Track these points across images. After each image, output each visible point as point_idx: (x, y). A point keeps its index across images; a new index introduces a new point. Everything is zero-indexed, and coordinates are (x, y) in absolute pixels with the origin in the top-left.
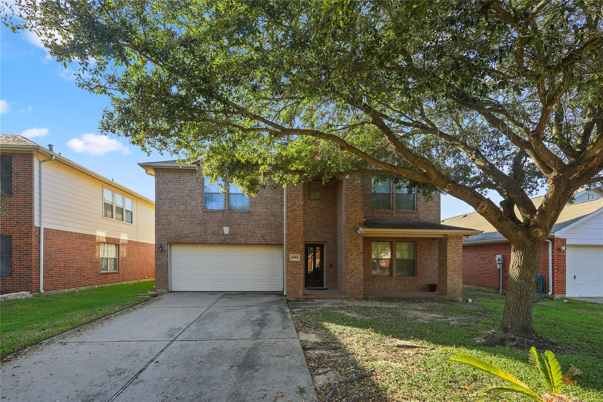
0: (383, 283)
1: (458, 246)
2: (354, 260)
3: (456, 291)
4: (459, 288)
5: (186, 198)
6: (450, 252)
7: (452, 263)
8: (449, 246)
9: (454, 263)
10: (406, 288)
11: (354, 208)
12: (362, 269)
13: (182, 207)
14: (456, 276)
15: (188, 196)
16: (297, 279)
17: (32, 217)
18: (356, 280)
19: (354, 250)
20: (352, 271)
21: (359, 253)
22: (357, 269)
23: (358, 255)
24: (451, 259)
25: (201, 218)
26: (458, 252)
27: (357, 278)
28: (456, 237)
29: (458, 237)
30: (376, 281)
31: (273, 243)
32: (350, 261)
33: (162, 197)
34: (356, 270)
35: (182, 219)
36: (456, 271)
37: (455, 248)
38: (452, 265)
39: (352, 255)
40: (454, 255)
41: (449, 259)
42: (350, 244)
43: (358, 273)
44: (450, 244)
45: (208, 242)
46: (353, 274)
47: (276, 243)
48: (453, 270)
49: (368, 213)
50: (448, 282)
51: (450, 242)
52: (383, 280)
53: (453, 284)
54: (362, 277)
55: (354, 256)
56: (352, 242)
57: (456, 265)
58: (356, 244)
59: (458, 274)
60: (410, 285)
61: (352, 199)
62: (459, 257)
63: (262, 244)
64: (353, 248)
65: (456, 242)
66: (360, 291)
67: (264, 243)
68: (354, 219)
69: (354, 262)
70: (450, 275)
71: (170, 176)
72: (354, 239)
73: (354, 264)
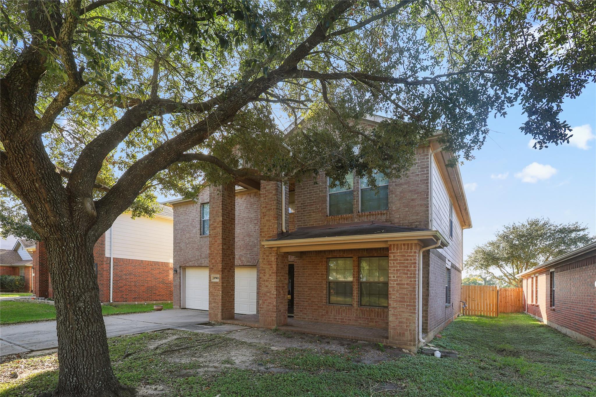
0: (339, 314)
1: (407, 260)
2: (267, 281)
3: (404, 334)
4: (410, 330)
5: (190, 227)
6: (394, 270)
7: (397, 287)
8: (391, 260)
9: (400, 288)
10: (371, 324)
11: (267, 218)
12: (275, 293)
13: (188, 235)
14: (404, 310)
15: (191, 224)
16: (216, 301)
17: (104, 250)
18: (268, 306)
19: (267, 269)
20: (265, 295)
21: (272, 273)
22: (270, 292)
23: (270, 275)
24: (395, 281)
25: (199, 244)
26: (408, 270)
27: (270, 303)
28: (404, 245)
29: (408, 244)
30: (331, 311)
31: (248, 264)
32: (263, 283)
33: (177, 228)
34: (268, 294)
35: (188, 246)
36: (405, 301)
37: (403, 263)
38: (397, 291)
39: (264, 276)
40: (401, 275)
41: (392, 280)
42: (263, 262)
43: (270, 298)
44: (394, 256)
45: (203, 265)
46: (266, 298)
47: (251, 264)
48: (399, 299)
49: (322, 221)
50: (391, 318)
51: (393, 253)
52: (339, 310)
53: (400, 322)
54: (275, 303)
55: (267, 276)
56: (265, 259)
57: (405, 291)
58: (269, 261)
59: (407, 305)
60: (377, 320)
61: (266, 207)
62: (411, 277)
63: (240, 266)
64: (266, 266)
65: (404, 254)
66: (273, 320)
67: (241, 264)
68: (267, 231)
69: (267, 284)
70: (393, 308)
71: (181, 210)
72: (267, 256)
73: (267, 286)
